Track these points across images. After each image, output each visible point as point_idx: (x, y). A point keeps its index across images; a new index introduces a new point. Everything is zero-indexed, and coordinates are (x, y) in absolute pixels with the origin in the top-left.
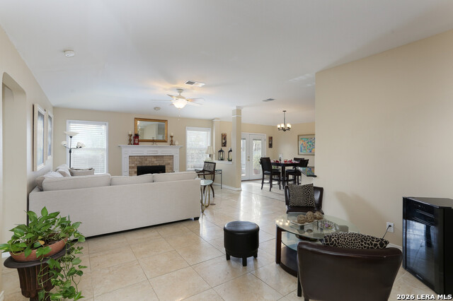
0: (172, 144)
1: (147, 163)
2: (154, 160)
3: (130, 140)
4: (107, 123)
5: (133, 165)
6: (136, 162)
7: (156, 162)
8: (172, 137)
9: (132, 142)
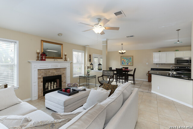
0: (66, 60)
1: (50, 74)
2: (54, 71)
3: (38, 57)
4: (18, 42)
5: (40, 76)
6: (42, 74)
7: (55, 73)
8: (65, 55)
9: (40, 59)
